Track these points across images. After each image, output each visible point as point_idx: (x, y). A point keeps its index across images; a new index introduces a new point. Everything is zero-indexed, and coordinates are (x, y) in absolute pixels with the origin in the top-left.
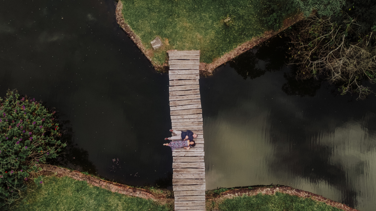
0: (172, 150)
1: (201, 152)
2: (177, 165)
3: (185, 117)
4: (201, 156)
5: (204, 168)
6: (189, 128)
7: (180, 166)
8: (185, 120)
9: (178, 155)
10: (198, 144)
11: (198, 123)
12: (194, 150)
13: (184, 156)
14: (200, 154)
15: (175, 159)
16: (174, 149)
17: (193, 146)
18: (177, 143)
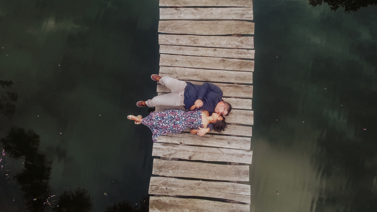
0: (154, 138)
1: (241, 152)
2: (164, 184)
3: (203, 41)
4: (240, 164)
5: (248, 201)
6: (211, 76)
7: (174, 189)
8: (202, 52)
9: (170, 155)
10: (234, 127)
11: (239, 63)
12: (220, 143)
13: (188, 159)
14: (238, 158)
15: (158, 166)
16: (159, 135)
17: (221, 130)
18: (170, 117)
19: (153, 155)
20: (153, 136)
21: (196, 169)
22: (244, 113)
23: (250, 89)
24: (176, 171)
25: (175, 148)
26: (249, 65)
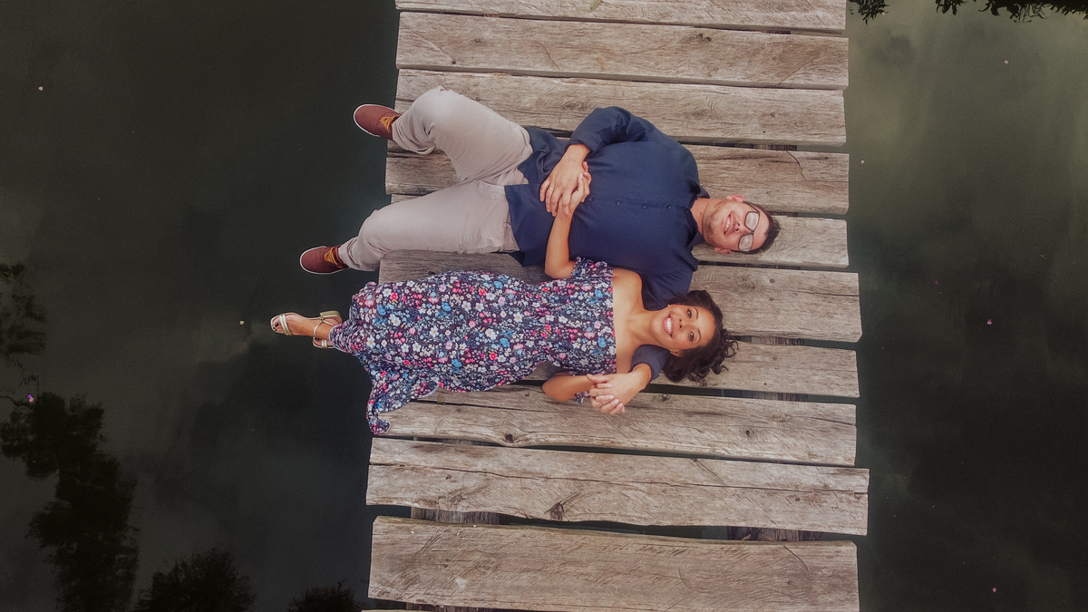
9: (457, 497)
10: (766, 353)
11: (778, 51)
12: (706, 435)
13: (548, 517)
14: (797, 507)
15: (399, 558)
16: (398, 398)
17: (705, 372)
18: (447, 308)
19: (371, 499)
20: (370, 407)
21: (589, 569)
22: (815, 284)
23: (836, 171)
24: (489, 582)
25: (480, 464)
26: (823, 57)
